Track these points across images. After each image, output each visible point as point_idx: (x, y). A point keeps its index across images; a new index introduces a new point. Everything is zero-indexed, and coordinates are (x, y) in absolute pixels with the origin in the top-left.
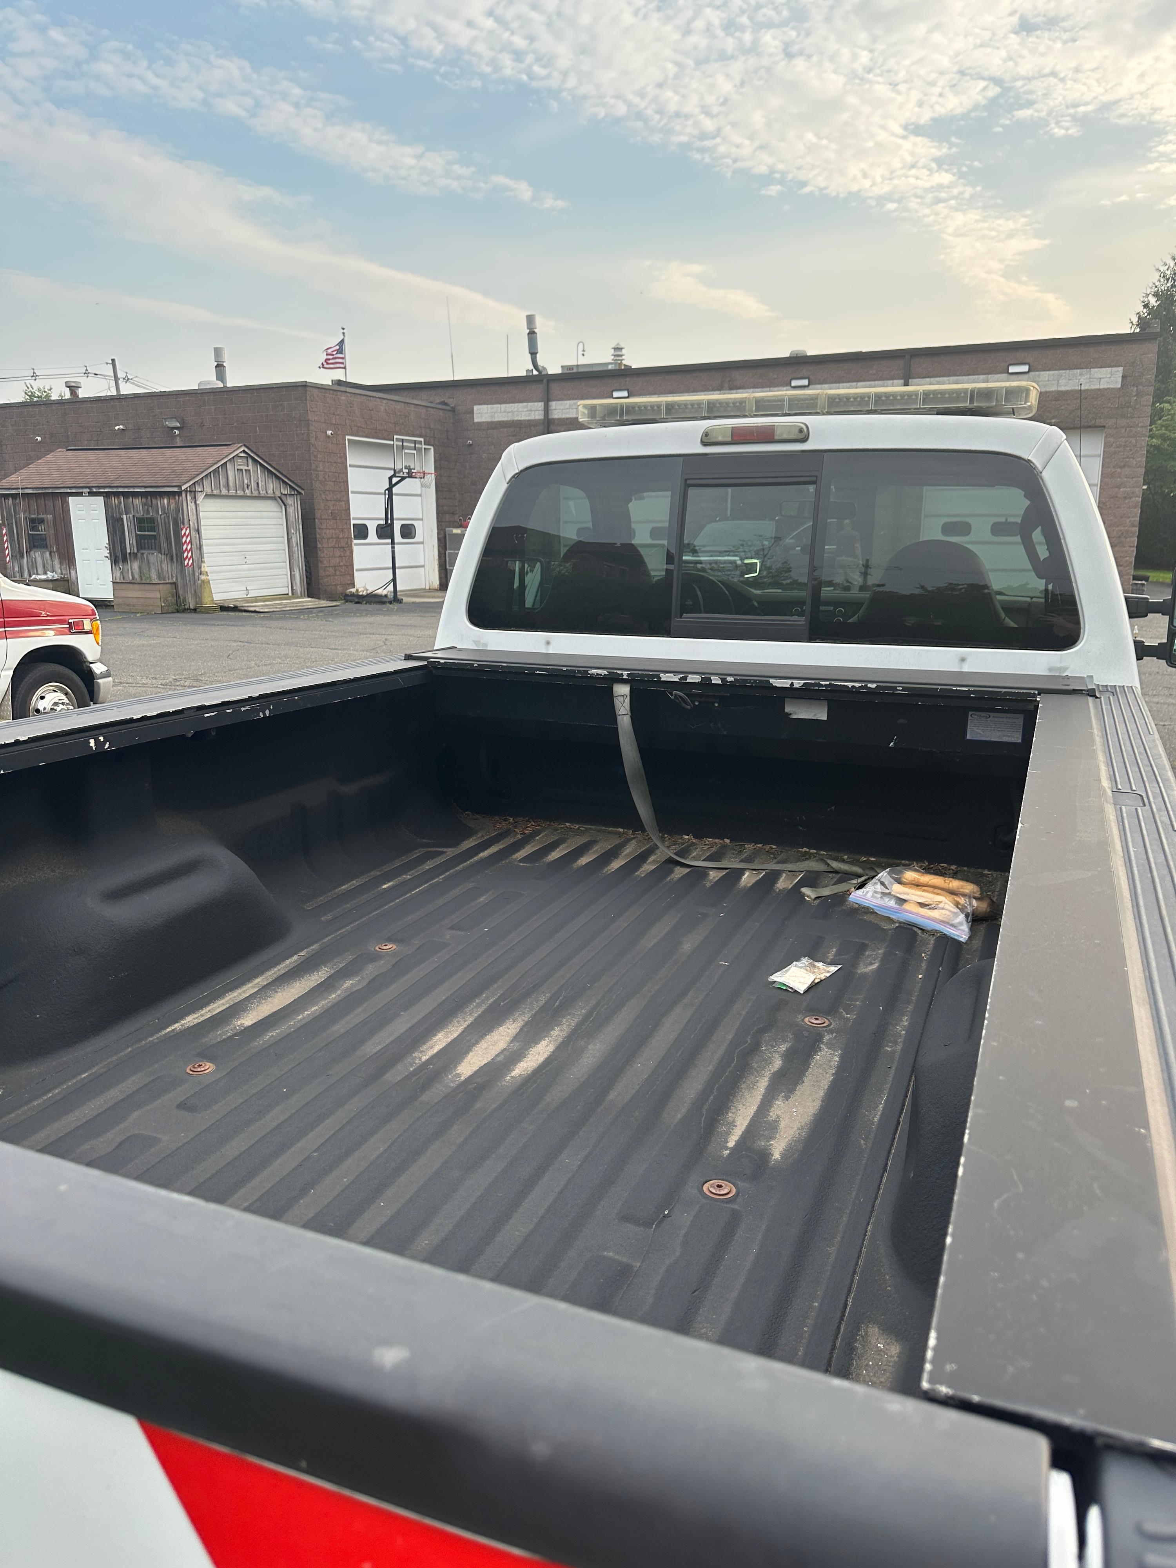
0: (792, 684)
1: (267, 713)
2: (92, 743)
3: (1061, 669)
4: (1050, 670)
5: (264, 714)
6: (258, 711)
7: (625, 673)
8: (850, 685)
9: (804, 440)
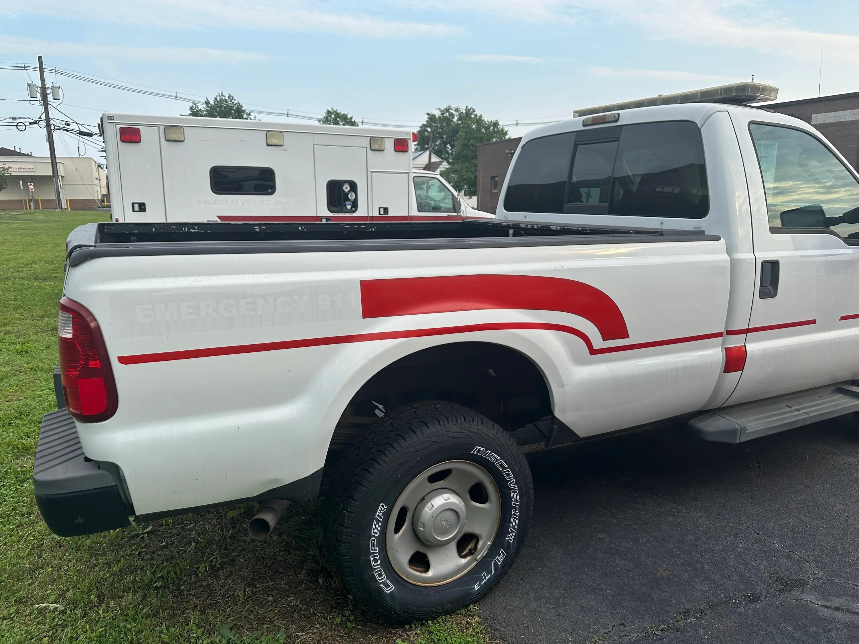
0: (557, 228)
1: (373, 229)
2: (300, 228)
3: (699, 228)
4: (695, 228)
5: (372, 229)
6: (369, 229)
7: (511, 224)
8: (573, 228)
9: (617, 121)
